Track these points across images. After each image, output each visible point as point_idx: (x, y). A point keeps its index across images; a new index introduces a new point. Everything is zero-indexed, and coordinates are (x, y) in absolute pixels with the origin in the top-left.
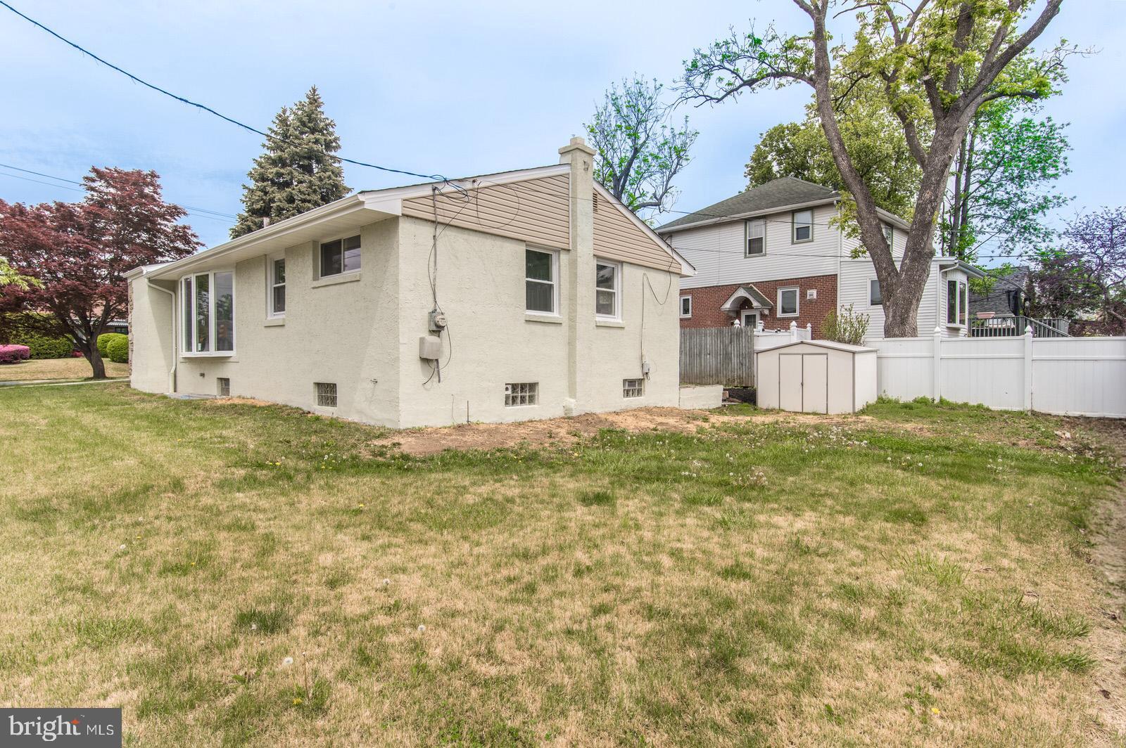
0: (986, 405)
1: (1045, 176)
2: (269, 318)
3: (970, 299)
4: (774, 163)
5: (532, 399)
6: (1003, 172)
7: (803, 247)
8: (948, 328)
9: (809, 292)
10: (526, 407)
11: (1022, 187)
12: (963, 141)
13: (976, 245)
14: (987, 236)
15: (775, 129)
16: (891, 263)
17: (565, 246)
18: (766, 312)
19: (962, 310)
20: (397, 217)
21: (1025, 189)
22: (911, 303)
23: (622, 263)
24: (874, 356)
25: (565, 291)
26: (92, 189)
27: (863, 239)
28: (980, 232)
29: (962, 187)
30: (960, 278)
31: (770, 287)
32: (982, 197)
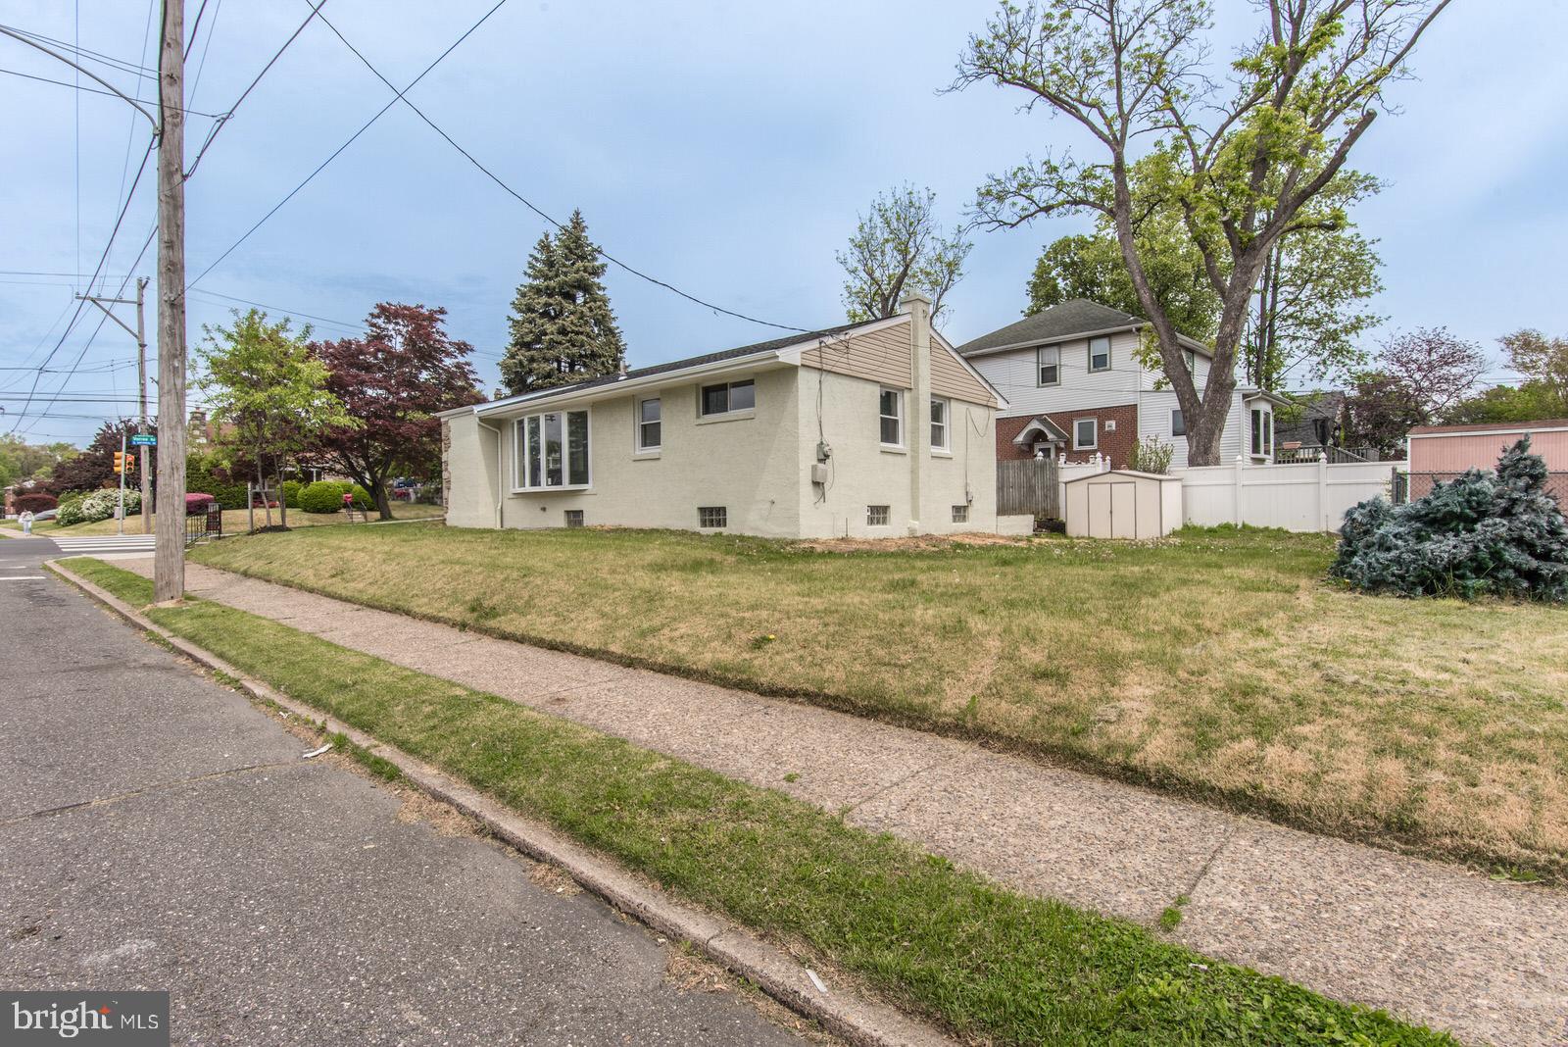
0: (1285, 529)
1: (1356, 294)
2: (637, 453)
3: (1275, 428)
4: (1060, 280)
5: (884, 522)
6: (1313, 289)
7: (1100, 377)
8: (1253, 459)
9: (1107, 423)
10: (880, 527)
11: (1332, 306)
12: (1269, 258)
13: (1284, 369)
14: (1296, 359)
15: (1060, 242)
16: (1194, 393)
17: (908, 386)
18: (1062, 445)
19: (1267, 441)
20: (796, 367)
21: (1335, 309)
22: (1213, 433)
23: (950, 399)
24: (1178, 484)
25: (908, 426)
26: (373, 325)
27: (1165, 371)
28: (1289, 355)
29: (1268, 307)
30: (1264, 407)
31: (1065, 418)
32: (1290, 316)
